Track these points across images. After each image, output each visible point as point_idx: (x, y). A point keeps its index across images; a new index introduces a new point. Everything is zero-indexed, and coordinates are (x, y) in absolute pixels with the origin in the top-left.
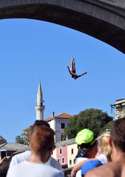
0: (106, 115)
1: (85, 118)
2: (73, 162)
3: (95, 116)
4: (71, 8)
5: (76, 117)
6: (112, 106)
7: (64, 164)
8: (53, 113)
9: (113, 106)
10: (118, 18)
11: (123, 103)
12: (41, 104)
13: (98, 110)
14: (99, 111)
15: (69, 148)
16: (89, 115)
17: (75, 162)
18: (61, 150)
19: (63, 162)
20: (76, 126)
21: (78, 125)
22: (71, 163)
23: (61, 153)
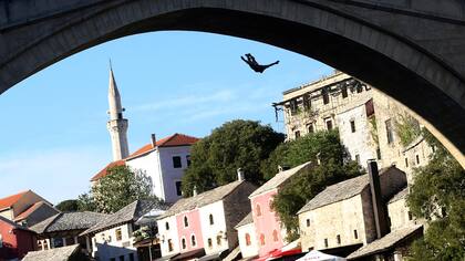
0: (268, 131)
1: (227, 143)
2: (214, 241)
3: (247, 137)
4: (244, 9)
5: (207, 143)
6: (275, 105)
7: (196, 247)
8: (153, 135)
9: (278, 107)
10: (326, 15)
11: (298, 97)
12: (120, 116)
13: (252, 123)
14: (255, 125)
15: (204, 212)
16: (234, 135)
17: (219, 243)
18: (186, 219)
19: (194, 243)
20: (208, 161)
21: (212, 158)
22: (210, 244)
23: (187, 225)
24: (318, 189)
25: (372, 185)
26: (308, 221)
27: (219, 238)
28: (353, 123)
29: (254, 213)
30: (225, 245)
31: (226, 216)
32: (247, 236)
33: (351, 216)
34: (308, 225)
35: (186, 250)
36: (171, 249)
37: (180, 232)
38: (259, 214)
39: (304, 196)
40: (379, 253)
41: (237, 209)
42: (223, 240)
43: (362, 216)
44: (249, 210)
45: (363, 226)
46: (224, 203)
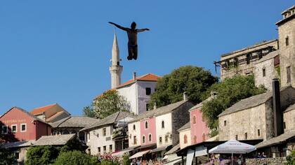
0: (208, 74)
1: (180, 79)
2: (163, 139)
3: (193, 77)
5: (167, 78)
6: (215, 63)
7: (152, 142)
8: (135, 73)
9: (217, 64)
11: (230, 59)
12: (118, 63)
13: (198, 68)
14: (199, 70)
15: (159, 120)
16: (185, 75)
17: (166, 140)
18: (146, 123)
19: (150, 140)
20: (167, 90)
21: (169, 88)
22: (161, 141)
23: (147, 127)
24: (234, 100)
25: (274, 97)
26: (225, 122)
27: (166, 137)
28: (264, 70)
29: (191, 122)
30: (170, 142)
31: (173, 123)
32: (185, 137)
33: (256, 120)
34: (225, 125)
35: (145, 144)
36: (135, 143)
37: (142, 132)
38: (195, 123)
39: (224, 105)
40: (275, 145)
41: (181, 119)
42: (169, 139)
43: (264, 120)
44: (189, 120)
45: (264, 127)
46: (173, 114)
